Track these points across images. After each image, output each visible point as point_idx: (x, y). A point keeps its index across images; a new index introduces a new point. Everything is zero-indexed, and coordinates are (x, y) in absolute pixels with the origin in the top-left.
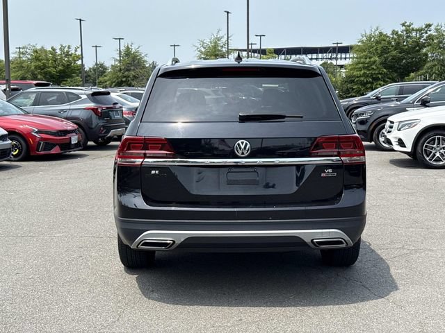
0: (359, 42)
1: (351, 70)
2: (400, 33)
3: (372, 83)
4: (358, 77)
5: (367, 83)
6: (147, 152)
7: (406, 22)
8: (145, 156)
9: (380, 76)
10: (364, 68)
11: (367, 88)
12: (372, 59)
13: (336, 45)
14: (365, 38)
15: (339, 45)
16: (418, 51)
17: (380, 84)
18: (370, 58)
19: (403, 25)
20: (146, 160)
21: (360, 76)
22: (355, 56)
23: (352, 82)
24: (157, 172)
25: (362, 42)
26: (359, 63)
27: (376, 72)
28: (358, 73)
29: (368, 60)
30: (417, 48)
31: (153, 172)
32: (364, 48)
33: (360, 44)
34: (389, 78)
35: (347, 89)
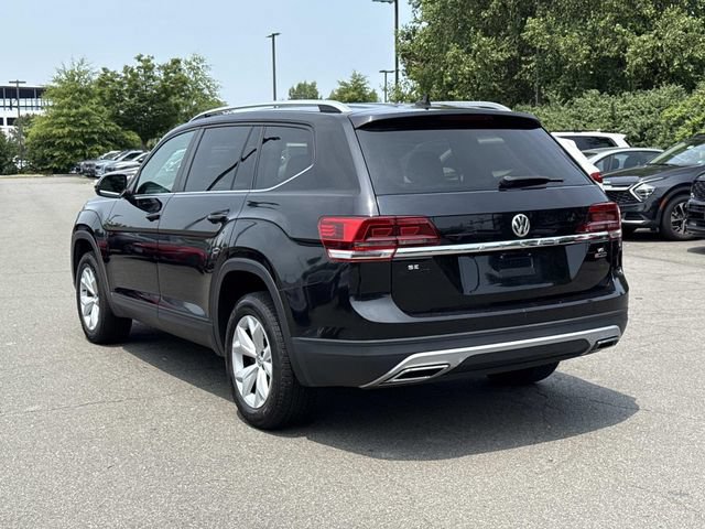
0: (54, 82)
1: (47, 125)
2: (136, 71)
3: (84, 148)
4: (59, 138)
5: (77, 147)
6: (399, 238)
7: (142, 56)
8: (397, 245)
9: (96, 137)
10: (69, 123)
11: (76, 156)
12: (81, 110)
13: (15, 85)
14: (63, 76)
15: (21, 85)
16: (165, 100)
17: (97, 150)
18: (77, 107)
19: (139, 59)
20: (399, 250)
21: (64, 137)
22: (51, 104)
23: (51, 145)
24: (416, 267)
25: (60, 81)
26: (59, 115)
27: (89, 130)
28: (60, 131)
29: (74, 110)
30: (163, 96)
31: (411, 267)
32: (64, 91)
33: (56, 84)
34: (112, 141)
35: (43, 157)
